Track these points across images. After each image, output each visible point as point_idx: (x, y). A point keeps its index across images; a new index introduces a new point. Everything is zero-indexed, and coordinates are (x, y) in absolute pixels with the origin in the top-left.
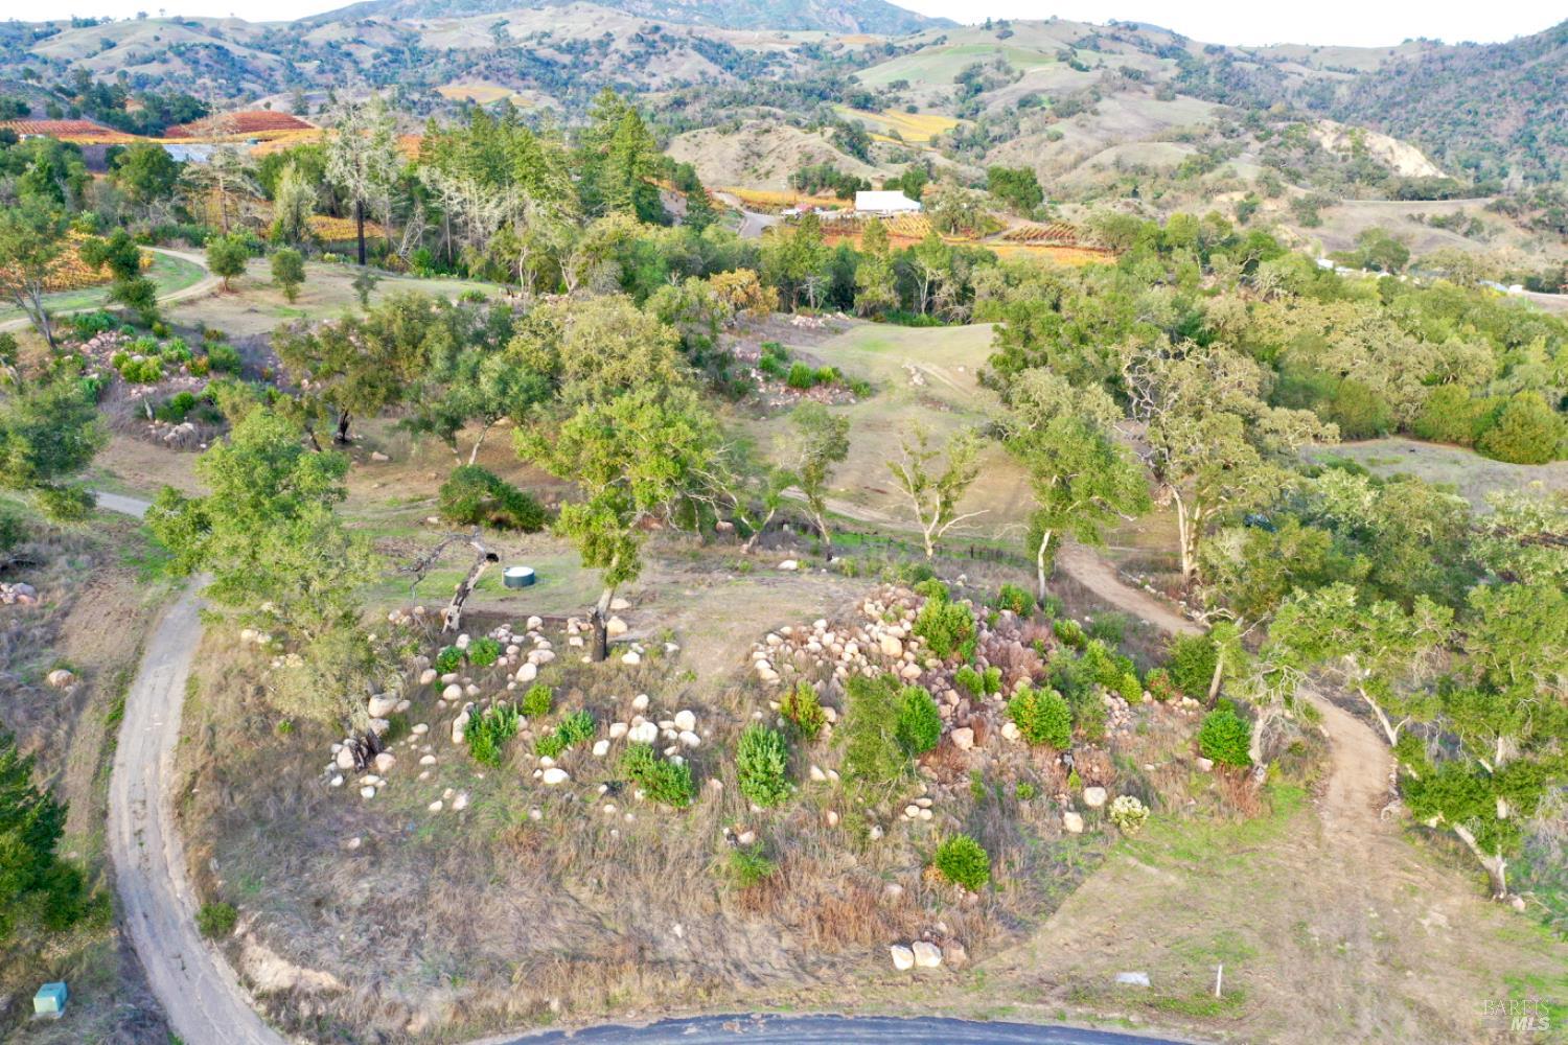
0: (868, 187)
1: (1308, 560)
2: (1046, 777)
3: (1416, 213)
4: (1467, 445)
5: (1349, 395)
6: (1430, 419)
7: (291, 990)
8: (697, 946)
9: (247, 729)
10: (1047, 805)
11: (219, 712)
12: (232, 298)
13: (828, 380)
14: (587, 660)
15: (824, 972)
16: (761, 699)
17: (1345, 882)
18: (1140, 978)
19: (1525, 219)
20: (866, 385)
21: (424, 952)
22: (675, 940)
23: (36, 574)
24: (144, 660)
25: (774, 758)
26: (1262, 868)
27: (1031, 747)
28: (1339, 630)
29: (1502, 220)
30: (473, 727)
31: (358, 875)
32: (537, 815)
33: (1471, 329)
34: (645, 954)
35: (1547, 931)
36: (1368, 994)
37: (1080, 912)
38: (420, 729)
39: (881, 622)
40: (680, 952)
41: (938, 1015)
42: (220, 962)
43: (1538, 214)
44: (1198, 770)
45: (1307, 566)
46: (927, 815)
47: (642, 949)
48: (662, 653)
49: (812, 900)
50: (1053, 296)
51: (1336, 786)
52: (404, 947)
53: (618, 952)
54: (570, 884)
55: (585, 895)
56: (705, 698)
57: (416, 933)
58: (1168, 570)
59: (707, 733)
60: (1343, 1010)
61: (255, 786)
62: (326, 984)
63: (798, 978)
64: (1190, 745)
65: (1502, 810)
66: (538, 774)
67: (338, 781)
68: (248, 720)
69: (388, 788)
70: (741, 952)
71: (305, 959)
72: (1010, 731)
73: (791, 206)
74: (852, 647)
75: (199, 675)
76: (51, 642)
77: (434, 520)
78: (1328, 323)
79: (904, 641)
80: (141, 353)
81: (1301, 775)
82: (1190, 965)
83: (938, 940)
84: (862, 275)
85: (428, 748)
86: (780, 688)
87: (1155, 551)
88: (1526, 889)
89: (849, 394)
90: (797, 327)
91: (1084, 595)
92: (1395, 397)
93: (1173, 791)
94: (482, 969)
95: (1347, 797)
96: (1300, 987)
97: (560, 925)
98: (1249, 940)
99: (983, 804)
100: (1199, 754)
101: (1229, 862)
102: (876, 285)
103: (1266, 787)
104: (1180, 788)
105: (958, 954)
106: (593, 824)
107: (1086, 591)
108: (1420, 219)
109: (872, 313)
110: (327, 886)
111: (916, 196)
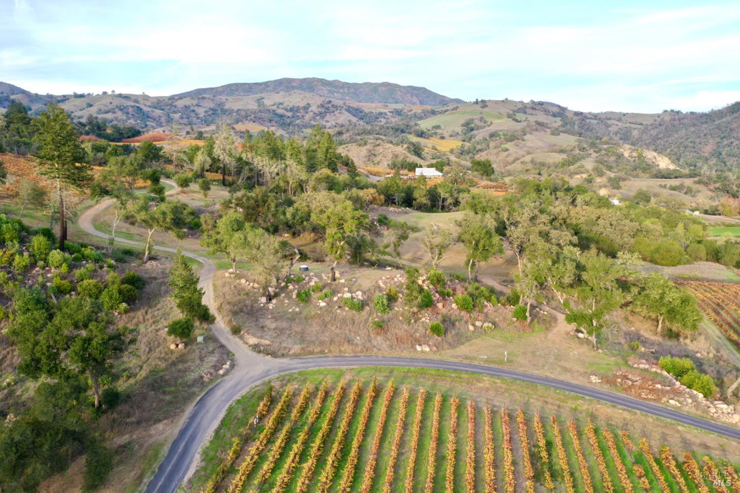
0: (421, 167)
2: (464, 318)
3: (663, 184)
4: (650, 261)
5: (602, 241)
7: (258, 344)
8: (364, 342)
9: (234, 294)
10: (464, 323)
11: (224, 291)
12: (186, 195)
14: (329, 282)
15: (398, 349)
16: (380, 291)
18: (485, 357)
19: (712, 187)
20: (417, 229)
21: (292, 338)
22: (358, 340)
23: (158, 260)
25: (384, 301)
26: (527, 342)
27: (460, 310)
29: (701, 187)
30: (299, 294)
31: (272, 323)
32: (319, 312)
34: (349, 342)
35: (606, 356)
36: (549, 364)
37: (470, 345)
38: (283, 295)
40: (359, 342)
41: (428, 359)
42: (238, 340)
43: (717, 185)
44: (513, 321)
46: (428, 321)
48: (351, 281)
49: (395, 334)
51: (556, 329)
52: (287, 337)
53: (343, 341)
54: (329, 326)
55: (333, 328)
56: (364, 290)
57: (289, 334)
59: (365, 297)
60: (541, 366)
61: (239, 305)
62: (267, 343)
63: (391, 350)
66: (318, 304)
67: (262, 305)
68: (234, 292)
69: (276, 307)
70: (376, 344)
72: (454, 306)
73: (389, 174)
75: (216, 283)
83: (429, 346)
84: (416, 194)
85: (286, 299)
86: (386, 289)
89: (410, 230)
90: (391, 211)
93: (502, 324)
94: (307, 342)
96: (530, 361)
97: (327, 335)
99: (445, 321)
100: (513, 317)
101: (517, 340)
102: (420, 197)
103: (531, 324)
104: (505, 324)
105: (434, 349)
106: (335, 314)
108: (665, 187)
109: (421, 208)
110: (264, 324)
111: (441, 171)
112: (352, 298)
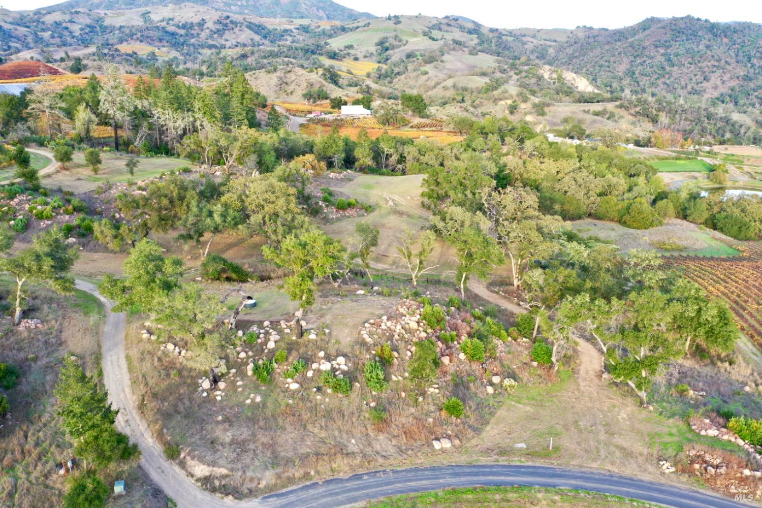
0: (345, 104)
1: (568, 282)
2: (477, 373)
3: (586, 109)
4: (617, 221)
5: (568, 202)
6: (602, 210)
7: (210, 476)
8: (362, 447)
9: (160, 376)
10: (480, 384)
11: (144, 370)
12: (67, 173)
13: (354, 205)
14: (294, 338)
15: (410, 452)
16: (368, 350)
17: (589, 405)
18: (522, 445)
19: (632, 111)
20: (370, 207)
21: (259, 457)
22: (353, 445)
23: (38, 314)
24: (103, 350)
25: (379, 372)
26: (560, 402)
27: (470, 362)
28: (584, 311)
29: (623, 112)
30: (256, 369)
31: (225, 430)
32: (291, 402)
33: (615, 170)
34: (342, 450)
35: (661, 417)
36: (602, 444)
37: (497, 423)
38: (233, 371)
39: (408, 316)
40: (356, 449)
41: (454, 464)
42: (177, 469)
43: (637, 109)
44: (532, 366)
45: (568, 285)
46: (437, 391)
47: (342, 449)
48: (325, 334)
49: (401, 426)
50: (440, 159)
51: (582, 369)
52: (251, 456)
53: (333, 451)
54: (310, 427)
55: (316, 431)
56: (346, 350)
57: (254, 451)
58: (507, 284)
59: (350, 365)
60: (595, 451)
61: (171, 398)
62: (223, 473)
63: (401, 455)
64: (528, 357)
65: (644, 374)
66: (287, 385)
67: (205, 394)
68: (159, 372)
69: (226, 395)
70: (378, 447)
71: (213, 464)
72: (462, 356)
73: (310, 112)
74: (399, 327)
75: (130, 354)
76: (61, 344)
77: (199, 279)
78: (558, 170)
79: (418, 322)
80: (41, 205)
81: (570, 366)
82: (540, 439)
83: (449, 437)
84: (358, 153)
85: (238, 379)
86: (375, 345)
87: (501, 276)
88: (653, 402)
89: (363, 211)
90: (332, 178)
91: (476, 297)
92: (587, 202)
93: (524, 375)
94: (283, 462)
95: (587, 373)
96: (579, 444)
97: (309, 443)
98: (559, 428)
99: (456, 385)
100: (532, 360)
101: (548, 401)
102: (363, 156)
103: (558, 371)
104: (527, 374)
105: (457, 442)
106: (314, 403)
107: (477, 295)
108: (588, 112)
109: (364, 170)
110: (214, 436)
111: (368, 108)
112: (334, 370)
